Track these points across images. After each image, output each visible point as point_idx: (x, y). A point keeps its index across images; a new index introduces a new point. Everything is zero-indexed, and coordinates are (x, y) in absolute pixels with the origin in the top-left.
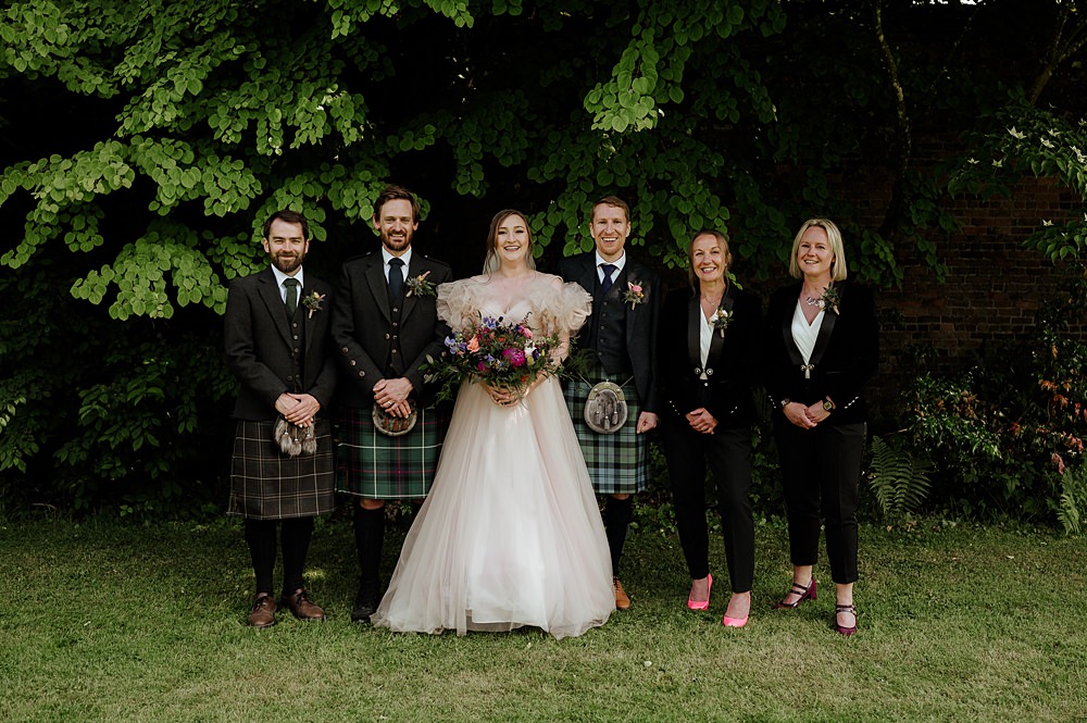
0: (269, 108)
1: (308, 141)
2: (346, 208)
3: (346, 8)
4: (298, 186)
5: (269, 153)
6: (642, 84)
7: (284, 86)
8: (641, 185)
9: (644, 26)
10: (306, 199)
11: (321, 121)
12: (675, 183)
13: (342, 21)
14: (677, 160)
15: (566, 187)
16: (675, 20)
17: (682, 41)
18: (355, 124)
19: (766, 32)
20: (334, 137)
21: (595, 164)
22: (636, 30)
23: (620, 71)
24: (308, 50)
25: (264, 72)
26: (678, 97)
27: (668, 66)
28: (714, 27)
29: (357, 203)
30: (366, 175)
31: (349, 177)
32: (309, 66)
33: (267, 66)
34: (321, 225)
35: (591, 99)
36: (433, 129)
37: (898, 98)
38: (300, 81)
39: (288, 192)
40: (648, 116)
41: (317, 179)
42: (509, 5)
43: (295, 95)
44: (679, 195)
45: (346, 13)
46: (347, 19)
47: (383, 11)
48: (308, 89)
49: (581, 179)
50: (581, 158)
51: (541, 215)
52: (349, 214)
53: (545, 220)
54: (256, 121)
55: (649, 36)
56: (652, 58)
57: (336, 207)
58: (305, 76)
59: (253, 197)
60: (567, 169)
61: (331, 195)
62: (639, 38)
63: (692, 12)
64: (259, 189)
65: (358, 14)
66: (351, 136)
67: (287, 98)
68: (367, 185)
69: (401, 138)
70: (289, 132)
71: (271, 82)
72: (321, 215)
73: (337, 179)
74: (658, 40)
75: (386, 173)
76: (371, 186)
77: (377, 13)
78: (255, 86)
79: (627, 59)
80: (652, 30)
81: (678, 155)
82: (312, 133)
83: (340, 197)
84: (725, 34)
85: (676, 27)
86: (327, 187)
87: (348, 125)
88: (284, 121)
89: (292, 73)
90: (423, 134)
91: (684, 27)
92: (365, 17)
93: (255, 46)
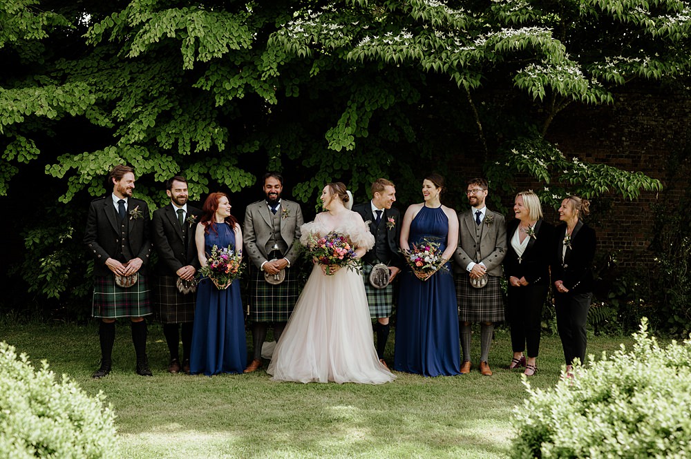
0: (184, 133)
1: (203, 149)
2: (218, 179)
3: (222, 93)
4: (197, 168)
5: (185, 154)
6: (349, 130)
7: (190, 122)
8: (354, 169)
9: (353, 102)
10: (200, 174)
11: (209, 140)
12: (369, 169)
13: (220, 99)
14: (371, 158)
15: (319, 170)
16: (366, 100)
17: (368, 110)
18: (223, 142)
19: (410, 103)
20: (214, 147)
21: (333, 159)
22: (349, 103)
23: (340, 122)
24: (201, 105)
25: (181, 115)
26: (366, 135)
27: (362, 121)
28: (382, 105)
29: (223, 177)
30: (227, 164)
31: (219, 164)
32: (201, 113)
33: (182, 113)
34: (206, 186)
35: (328, 134)
36: (258, 143)
37: (479, 128)
38: (198, 120)
39: (192, 171)
40: (351, 144)
41: (205, 165)
42: (293, 92)
43: (196, 127)
44: (370, 174)
45: (222, 95)
46: (222, 98)
47: (238, 96)
48: (202, 125)
49: (327, 166)
50: (327, 157)
51: (307, 183)
52: (219, 181)
53: (309, 185)
54: (178, 138)
55: (354, 107)
56: (355, 117)
57: (213, 178)
58: (200, 118)
59: (176, 173)
60: (321, 161)
61: (211, 173)
62: (350, 107)
63: (373, 97)
64: (178, 169)
65: (227, 96)
66: (222, 147)
67: (192, 128)
68: (228, 168)
69: (243, 147)
70: (194, 145)
71: (184, 120)
72: (206, 182)
73: (214, 165)
74: (358, 108)
75: (236, 162)
76: (230, 168)
77: (235, 96)
78: (177, 123)
79: (344, 117)
80: (356, 104)
81: (372, 156)
82: (204, 146)
83: (215, 173)
84: (386, 107)
85: (366, 103)
86: (209, 168)
87: (220, 142)
88: (191, 139)
89: (194, 116)
90: (253, 145)
91: (369, 103)
92: (230, 98)
93: (177, 103)
